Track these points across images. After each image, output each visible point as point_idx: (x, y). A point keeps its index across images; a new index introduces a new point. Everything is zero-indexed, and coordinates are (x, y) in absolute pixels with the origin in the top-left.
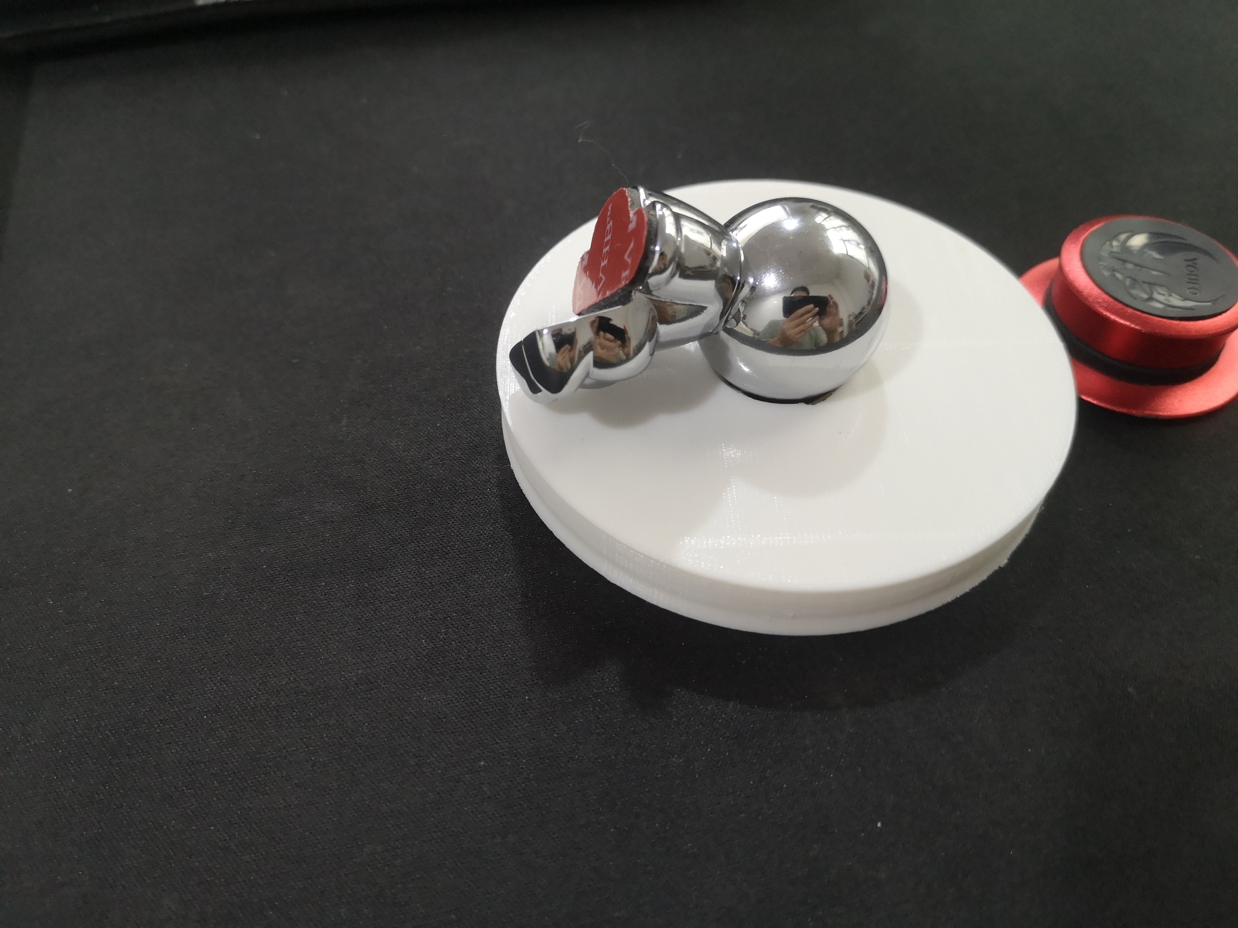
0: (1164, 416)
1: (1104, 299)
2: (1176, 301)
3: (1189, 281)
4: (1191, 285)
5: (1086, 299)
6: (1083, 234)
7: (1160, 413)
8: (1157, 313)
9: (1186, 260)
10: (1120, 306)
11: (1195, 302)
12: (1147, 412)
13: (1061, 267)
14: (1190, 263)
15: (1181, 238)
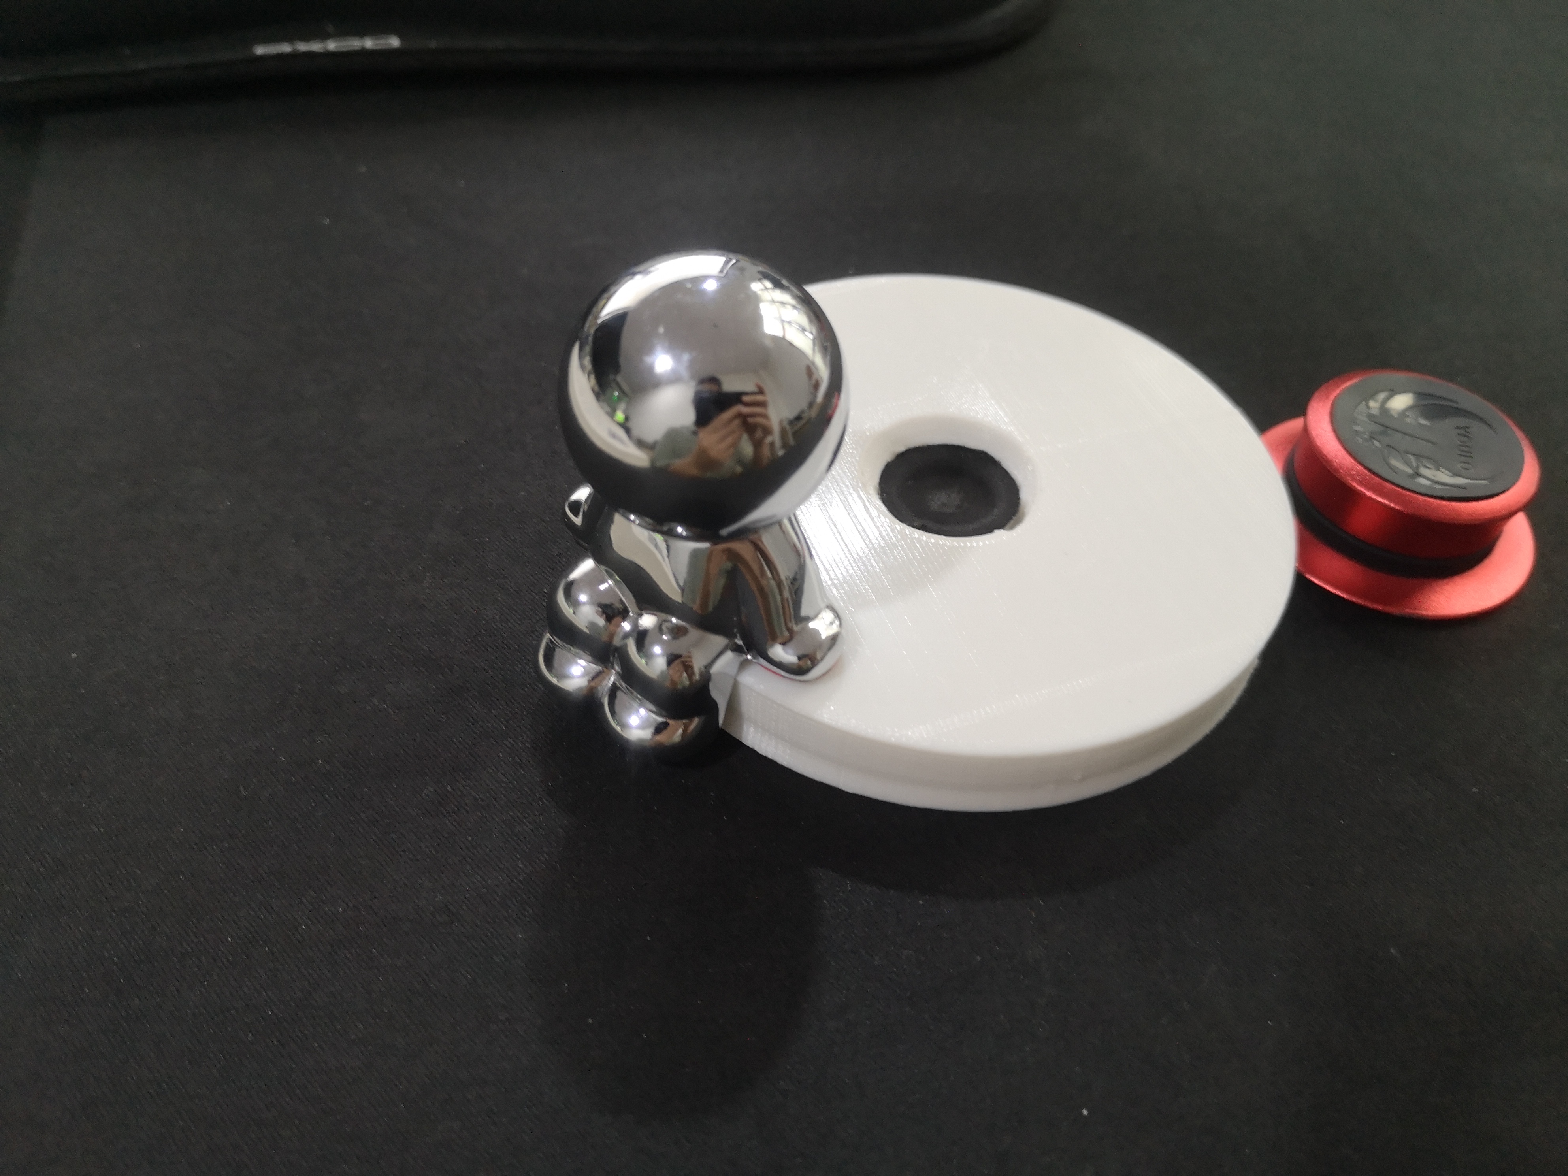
0: (1428, 616)
1: (1357, 471)
2: (1444, 477)
3: (1460, 453)
4: (1463, 459)
5: (1337, 470)
6: (1334, 390)
7: (1424, 613)
8: (1422, 490)
9: (1458, 428)
10: (1377, 479)
11: (1467, 478)
12: (1408, 611)
13: (1306, 430)
14: (1462, 432)
15: (1452, 401)
